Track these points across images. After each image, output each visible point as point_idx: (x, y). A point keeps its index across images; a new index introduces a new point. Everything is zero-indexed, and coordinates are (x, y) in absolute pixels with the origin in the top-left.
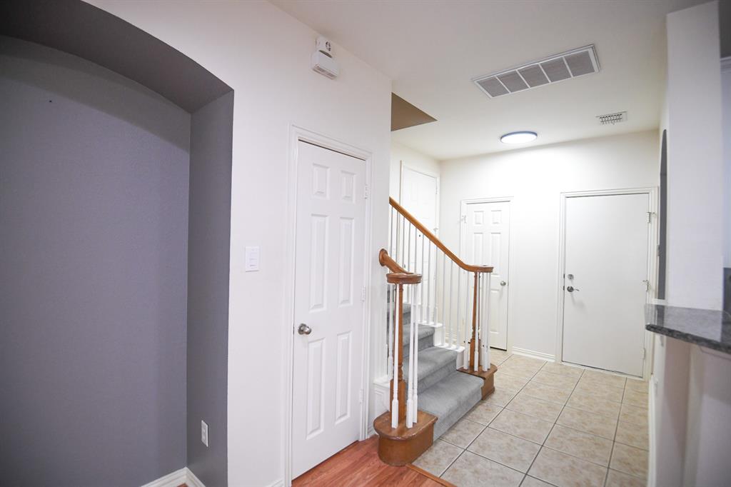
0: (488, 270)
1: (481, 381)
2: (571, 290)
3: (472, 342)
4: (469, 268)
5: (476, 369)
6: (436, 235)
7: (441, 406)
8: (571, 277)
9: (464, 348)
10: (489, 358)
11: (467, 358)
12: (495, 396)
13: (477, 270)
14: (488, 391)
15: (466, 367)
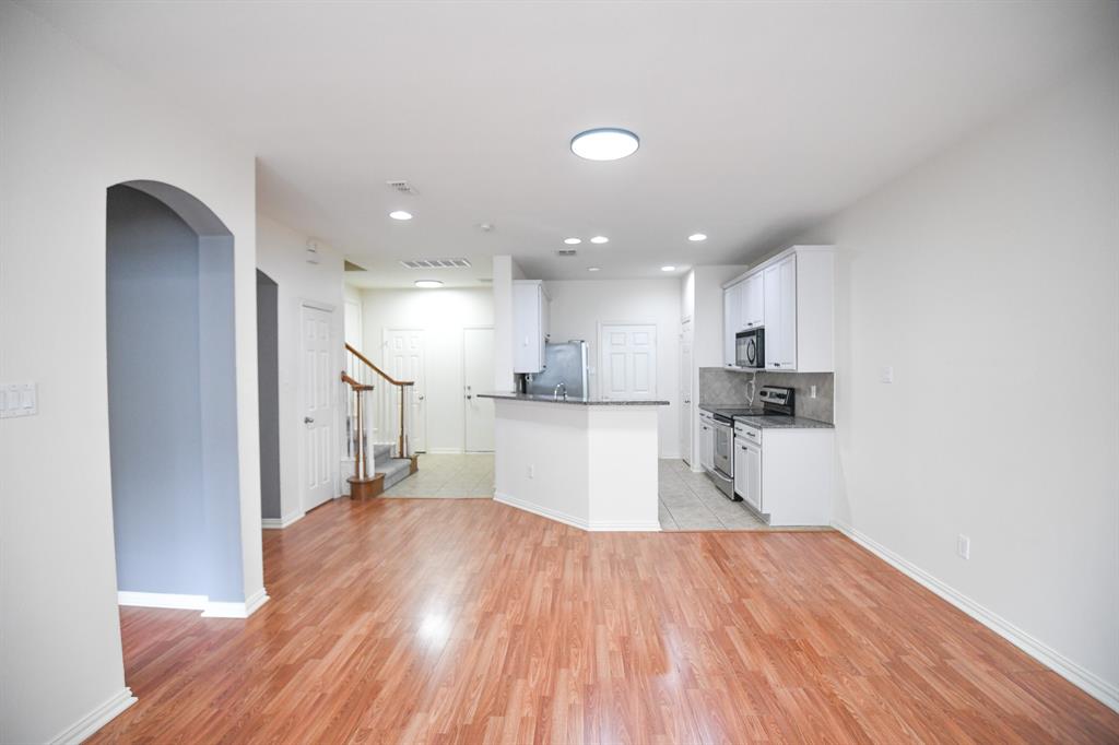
0: (411, 384)
1: (409, 461)
2: (469, 397)
3: (402, 437)
4: (397, 383)
5: (405, 455)
6: (362, 354)
7: (388, 470)
8: (469, 388)
9: (397, 442)
10: (414, 447)
11: (398, 449)
12: (419, 474)
13: (402, 384)
14: (414, 469)
15: (398, 455)
